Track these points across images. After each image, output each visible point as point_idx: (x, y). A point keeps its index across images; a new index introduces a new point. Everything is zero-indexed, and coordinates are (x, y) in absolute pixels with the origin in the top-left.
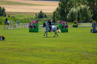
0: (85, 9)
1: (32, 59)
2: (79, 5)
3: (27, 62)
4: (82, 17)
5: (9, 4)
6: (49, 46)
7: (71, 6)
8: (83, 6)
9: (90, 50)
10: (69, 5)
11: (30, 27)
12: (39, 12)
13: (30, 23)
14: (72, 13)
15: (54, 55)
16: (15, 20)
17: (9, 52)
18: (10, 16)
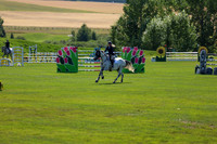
0: (182, 21)
1: (64, 132)
2: (170, 11)
3: (51, 140)
4: (176, 39)
5: (12, 10)
6: (102, 103)
7: (151, 13)
8: (177, 15)
9: (194, 113)
10: (147, 11)
11: (60, 60)
12: (80, 26)
13: (60, 53)
14: (154, 31)
15: (113, 125)
16: (26, 45)
17: (13, 117)
18: (15, 36)
